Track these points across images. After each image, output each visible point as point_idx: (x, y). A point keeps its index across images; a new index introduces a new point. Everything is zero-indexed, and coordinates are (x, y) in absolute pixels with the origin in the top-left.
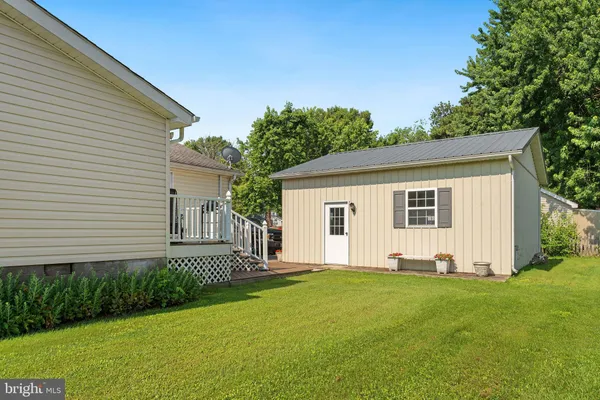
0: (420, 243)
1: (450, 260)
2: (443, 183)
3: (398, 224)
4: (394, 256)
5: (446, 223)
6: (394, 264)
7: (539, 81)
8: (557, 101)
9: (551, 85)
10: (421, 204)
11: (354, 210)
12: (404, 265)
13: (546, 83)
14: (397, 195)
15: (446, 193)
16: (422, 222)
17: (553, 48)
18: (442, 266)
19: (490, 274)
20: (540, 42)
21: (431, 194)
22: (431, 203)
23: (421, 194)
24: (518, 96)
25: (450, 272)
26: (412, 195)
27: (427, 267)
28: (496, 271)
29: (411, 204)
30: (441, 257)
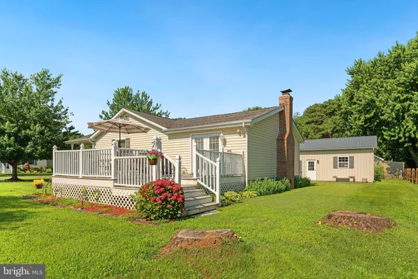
0: (343, 173)
1: (354, 178)
2: (351, 155)
3: (335, 167)
4: (335, 177)
5: (352, 167)
6: (335, 179)
7: (372, 114)
8: (378, 121)
9: (376, 116)
10: (343, 161)
11: (318, 162)
12: (338, 180)
13: (375, 114)
14: (335, 158)
15: (352, 158)
16: (343, 167)
17: (377, 103)
18: (351, 180)
19: (367, 182)
20: (373, 101)
21: (347, 158)
22: (347, 161)
23: (343, 158)
24: (363, 118)
25: (354, 181)
26: (340, 158)
27: (347, 180)
28: (368, 181)
29: (340, 161)
30: (351, 177)
